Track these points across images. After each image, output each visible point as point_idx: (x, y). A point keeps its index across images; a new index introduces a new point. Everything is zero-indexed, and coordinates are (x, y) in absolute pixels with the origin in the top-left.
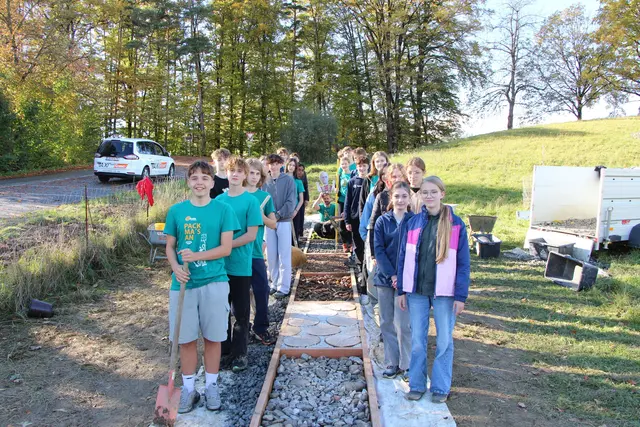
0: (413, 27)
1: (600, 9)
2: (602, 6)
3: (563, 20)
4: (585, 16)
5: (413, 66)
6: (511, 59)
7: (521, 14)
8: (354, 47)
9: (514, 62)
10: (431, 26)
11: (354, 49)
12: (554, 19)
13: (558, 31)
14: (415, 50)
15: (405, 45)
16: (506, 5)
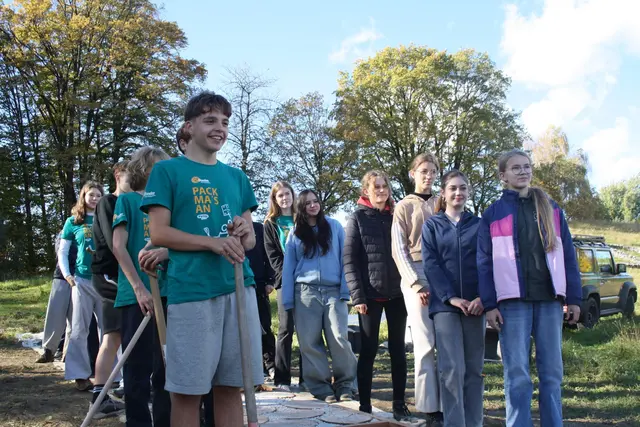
0: (107, 104)
1: (337, 103)
2: (339, 100)
3: (300, 110)
4: (325, 108)
5: (106, 156)
6: (241, 151)
7: (253, 98)
8: (20, 123)
9: (245, 155)
10: (132, 104)
11: (20, 126)
12: (289, 108)
13: (294, 123)
14: (108, 135)
15: (96, 127)
16: (235, 85)
